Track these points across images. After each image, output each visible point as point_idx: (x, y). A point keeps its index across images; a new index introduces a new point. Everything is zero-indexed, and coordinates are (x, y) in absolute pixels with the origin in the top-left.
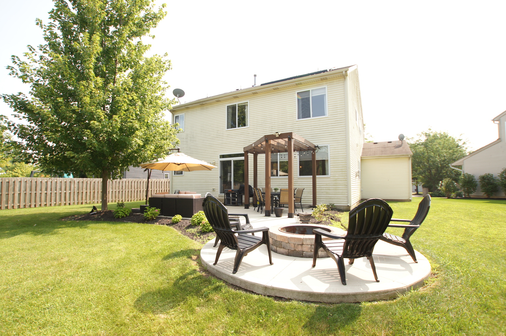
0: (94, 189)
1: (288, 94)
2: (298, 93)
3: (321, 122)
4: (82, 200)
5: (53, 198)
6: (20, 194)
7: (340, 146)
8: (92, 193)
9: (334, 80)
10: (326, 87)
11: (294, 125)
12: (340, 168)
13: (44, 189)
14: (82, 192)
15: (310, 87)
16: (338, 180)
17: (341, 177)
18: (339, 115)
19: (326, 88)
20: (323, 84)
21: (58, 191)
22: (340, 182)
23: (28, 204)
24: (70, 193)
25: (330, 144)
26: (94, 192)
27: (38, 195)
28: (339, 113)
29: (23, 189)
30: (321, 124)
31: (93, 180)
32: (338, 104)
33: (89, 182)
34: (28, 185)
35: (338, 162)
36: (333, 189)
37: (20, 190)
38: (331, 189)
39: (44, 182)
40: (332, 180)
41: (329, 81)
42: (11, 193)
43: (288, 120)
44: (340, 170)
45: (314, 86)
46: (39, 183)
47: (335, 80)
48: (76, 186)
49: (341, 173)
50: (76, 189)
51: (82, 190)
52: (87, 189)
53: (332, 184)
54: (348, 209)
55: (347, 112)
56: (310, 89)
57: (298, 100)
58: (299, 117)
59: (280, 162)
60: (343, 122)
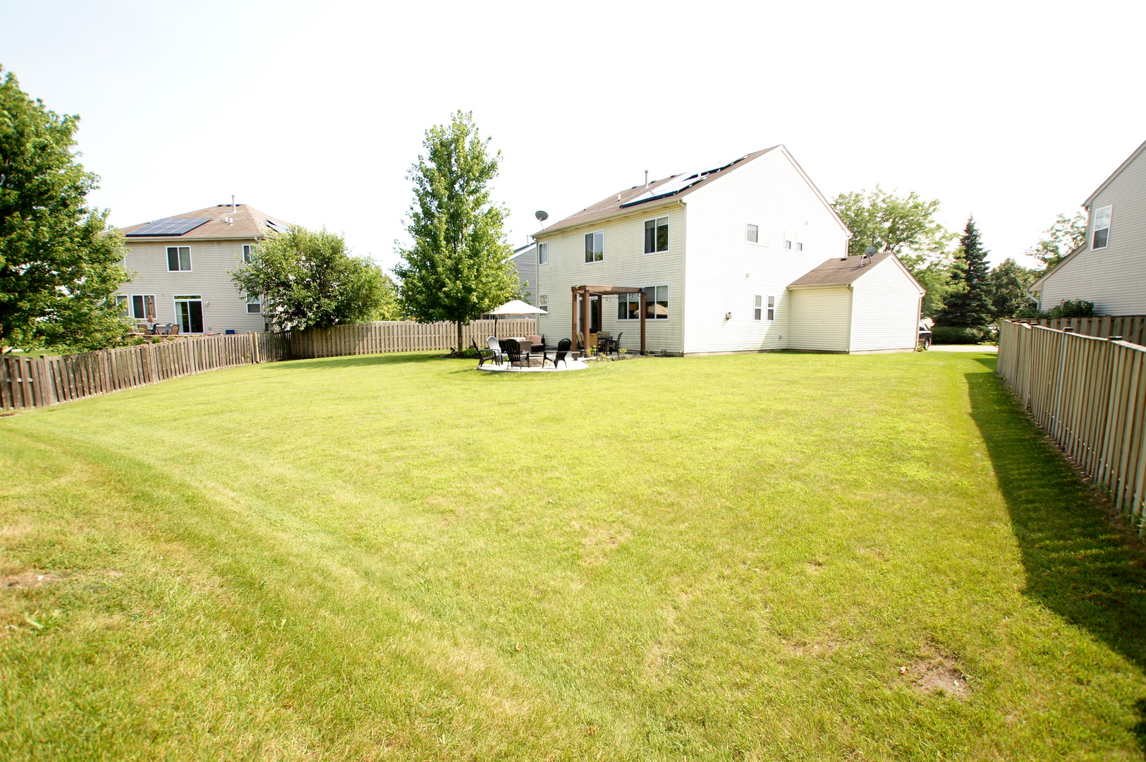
1: (637, 223)
2: (646, 223)
3: (663, 257)
5: (425, 343)
7: (678, 286)
10: (668, 216)
11: (641, 260)
12: (677, 311)
13: (416, 333)
15: (655, 215)
16: (675, 324)
17: (677, 321)
18: (678, 250)
20: (666, 213)
21: (429, 335)
22: (676, 327)
23: (405, 348)
25: (670, 285)
27: (412, 339)
28: (679, 248)
29: (400, 333)
30: (663, 260)
32: (678, 237)
34: (403, 329)
35: (675, 304)
36: (671, 333)
38: (669, 333)
40: (670, 324)
41: (671, 209)
42: (391, 337)
43: (636, 253)
44: (677, 313)
45: (659, 215)
46: (412, 327)
48: (444, 329)
49: (677, 316)
53: (670, 328)
54: (682, 355)
55: (685, 247)
56: (656, 219)
57: (646, 230)
58: (646, 251)
59: (630, 303)
60: (681, 258)
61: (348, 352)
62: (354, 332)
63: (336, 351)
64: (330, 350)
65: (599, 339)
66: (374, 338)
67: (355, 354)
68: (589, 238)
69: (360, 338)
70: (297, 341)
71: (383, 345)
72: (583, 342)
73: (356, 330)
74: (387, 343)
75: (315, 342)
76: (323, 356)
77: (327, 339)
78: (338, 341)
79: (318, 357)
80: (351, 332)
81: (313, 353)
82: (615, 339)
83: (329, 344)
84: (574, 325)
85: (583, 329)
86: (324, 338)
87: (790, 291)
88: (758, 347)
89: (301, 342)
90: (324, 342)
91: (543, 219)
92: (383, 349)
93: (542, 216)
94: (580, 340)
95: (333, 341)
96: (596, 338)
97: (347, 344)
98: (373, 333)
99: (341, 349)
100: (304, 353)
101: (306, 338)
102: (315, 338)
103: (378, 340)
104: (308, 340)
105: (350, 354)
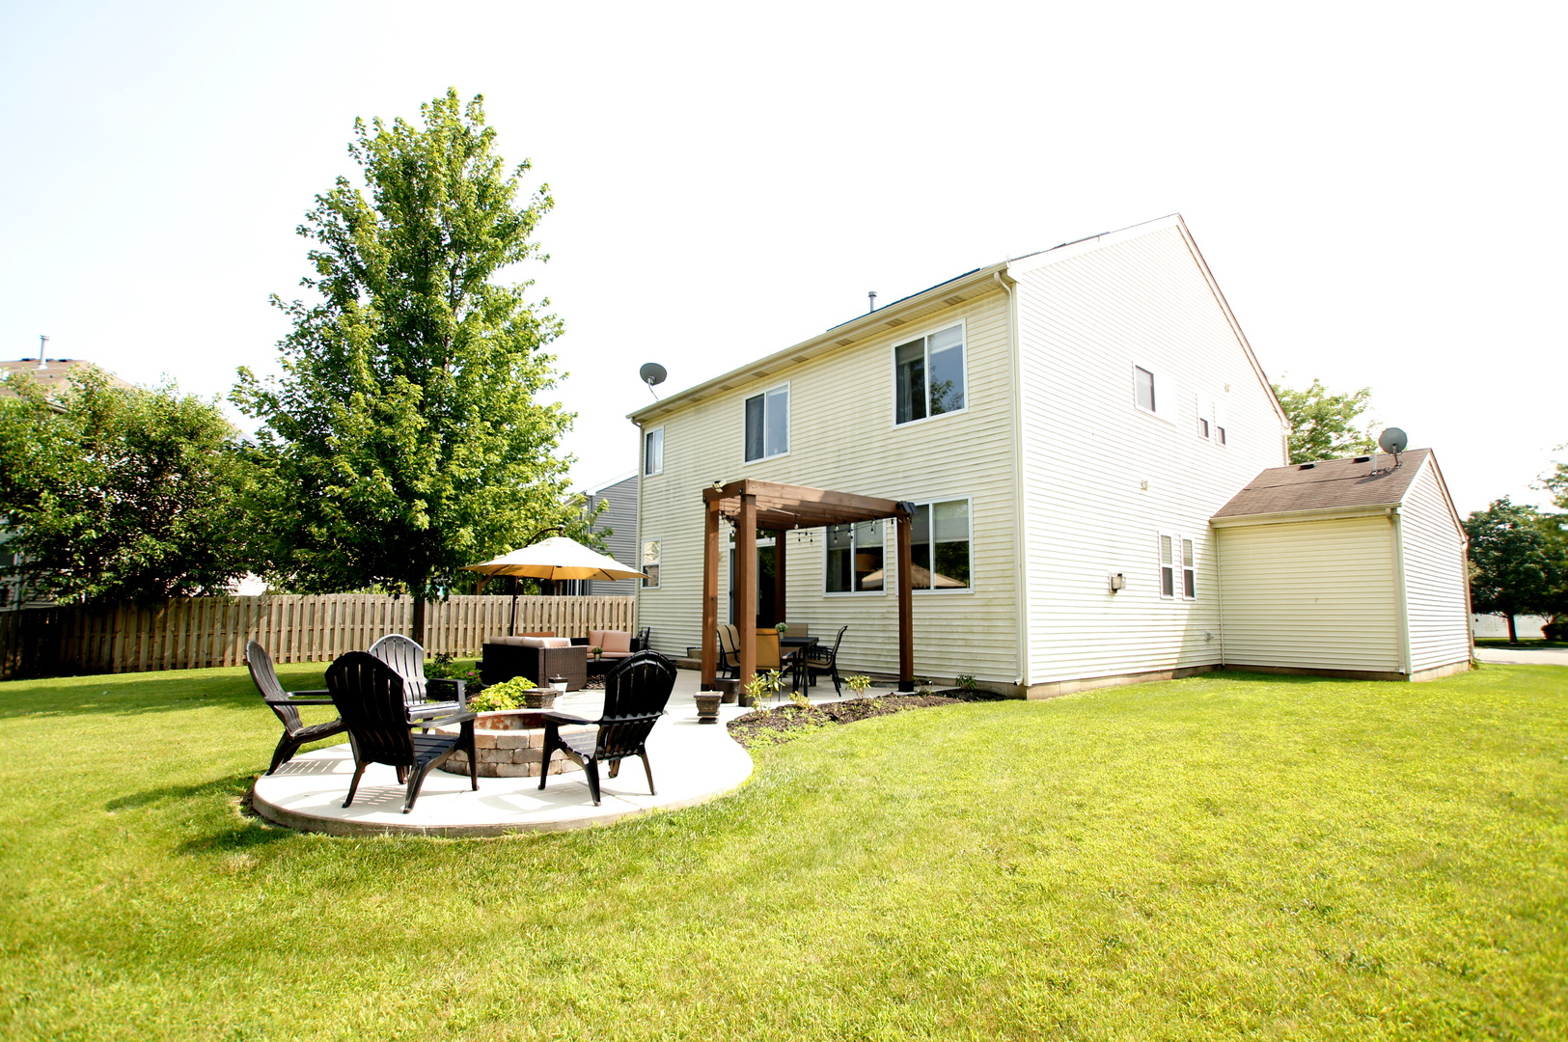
0: (483, 621)
1: (874, 353)
2: (897, 349)
3: (953, 427)
4: (456, 646)
6: (333, 630)
7: (998, 498)
8: (478, 631)
9: (982, 299)
10: (962, 322)
11: (889, 442)
12: (999, 567)
13: (377, 620)
14: (457, 629)
15: (924, 327)
16: (994, 602)
17: (1001, 595)
18: (995, 404)
19: (964, 327)
20: (955, 315)
22: (999, 609)
24: (430, 629)
25: (975, 495)
26: (483, 629)
28: (996, 397)
29: (338, 619)
30: (951, 434)
31: (481, 600)
32: (994, 371)
33: (471, 605)
34: (349, 610)
35: (992, 547)
36: (980, 629)
37: (333, 622)
38: (975, 629)
39: (378, 604)
40: (979, 602)
41: (971, 303)
42: (318, 627)
43: (874, 427)
44: (1000, 574)
45: (934, 323)
46: (368, 606)
47: (985, 301)
49: (1001, 581)
50: (443, 620)
51: (457, 623)
52: (466, 622)
53: (979, 616)
54: (1019, 693)
55: (1016, 393)
56: (925, 335)
57: (899, 368)
58: (900, 419)
59: (859, 551)
60: (1005, 425)
61: (204, 658)
62: (224, 615)
63: (175, 655)
64: (157, 653)
65: (783, 644)
66: (274, 628)
67: (222, 664)
68: (754, 406)
69: (241, 628)
70: (77, 633)
71: (295, 644)
72: (736, 653)
73: (231, 611)
74: (306, 640)
75: (119, 637)
76: (136, 669)
77: (152, 630)
78: (182, 634)
79: (124, 670)
80: (219, 615)
81: (112, 660)
82: (826, 641)
83: (158, 639)
84: (709, 603)
85: (737, 616)
86: (146, 626)
87: (1216, 530)
88: (1172, 662)
89: (87, 635)
90: (144, 636)
91: (656, 382)
92: (294, 654)
93: (653, 374)
94: (728, 647)
95: (169, 634)
96: (775, 641)
97: (205, 640)
98: (274, 618)
99: (186, 651)
100: (90, 659)
101: (98, 627)
102: (120, 626)
103: (284, 634)
104: (103, 630)
105: (209, 664)
